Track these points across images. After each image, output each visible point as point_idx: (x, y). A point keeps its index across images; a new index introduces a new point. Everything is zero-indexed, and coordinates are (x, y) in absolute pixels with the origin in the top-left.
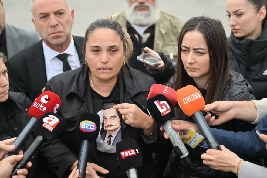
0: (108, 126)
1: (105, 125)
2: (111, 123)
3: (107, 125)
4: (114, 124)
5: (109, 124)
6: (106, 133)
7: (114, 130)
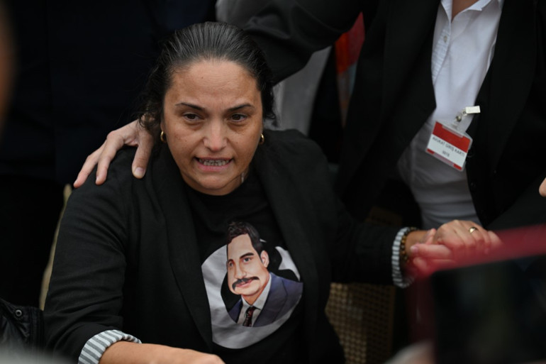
0: (239, 281)
1: (232, 281)
2: (245, 274)
3: (236, 280)
4: (251, 276)
5: (240, 275)
6: (242, 302)
7: (257, 292)
